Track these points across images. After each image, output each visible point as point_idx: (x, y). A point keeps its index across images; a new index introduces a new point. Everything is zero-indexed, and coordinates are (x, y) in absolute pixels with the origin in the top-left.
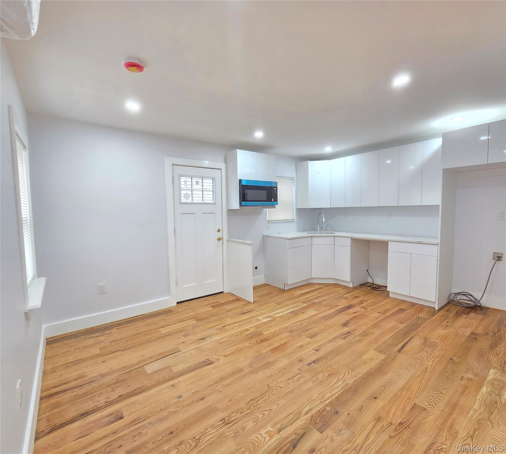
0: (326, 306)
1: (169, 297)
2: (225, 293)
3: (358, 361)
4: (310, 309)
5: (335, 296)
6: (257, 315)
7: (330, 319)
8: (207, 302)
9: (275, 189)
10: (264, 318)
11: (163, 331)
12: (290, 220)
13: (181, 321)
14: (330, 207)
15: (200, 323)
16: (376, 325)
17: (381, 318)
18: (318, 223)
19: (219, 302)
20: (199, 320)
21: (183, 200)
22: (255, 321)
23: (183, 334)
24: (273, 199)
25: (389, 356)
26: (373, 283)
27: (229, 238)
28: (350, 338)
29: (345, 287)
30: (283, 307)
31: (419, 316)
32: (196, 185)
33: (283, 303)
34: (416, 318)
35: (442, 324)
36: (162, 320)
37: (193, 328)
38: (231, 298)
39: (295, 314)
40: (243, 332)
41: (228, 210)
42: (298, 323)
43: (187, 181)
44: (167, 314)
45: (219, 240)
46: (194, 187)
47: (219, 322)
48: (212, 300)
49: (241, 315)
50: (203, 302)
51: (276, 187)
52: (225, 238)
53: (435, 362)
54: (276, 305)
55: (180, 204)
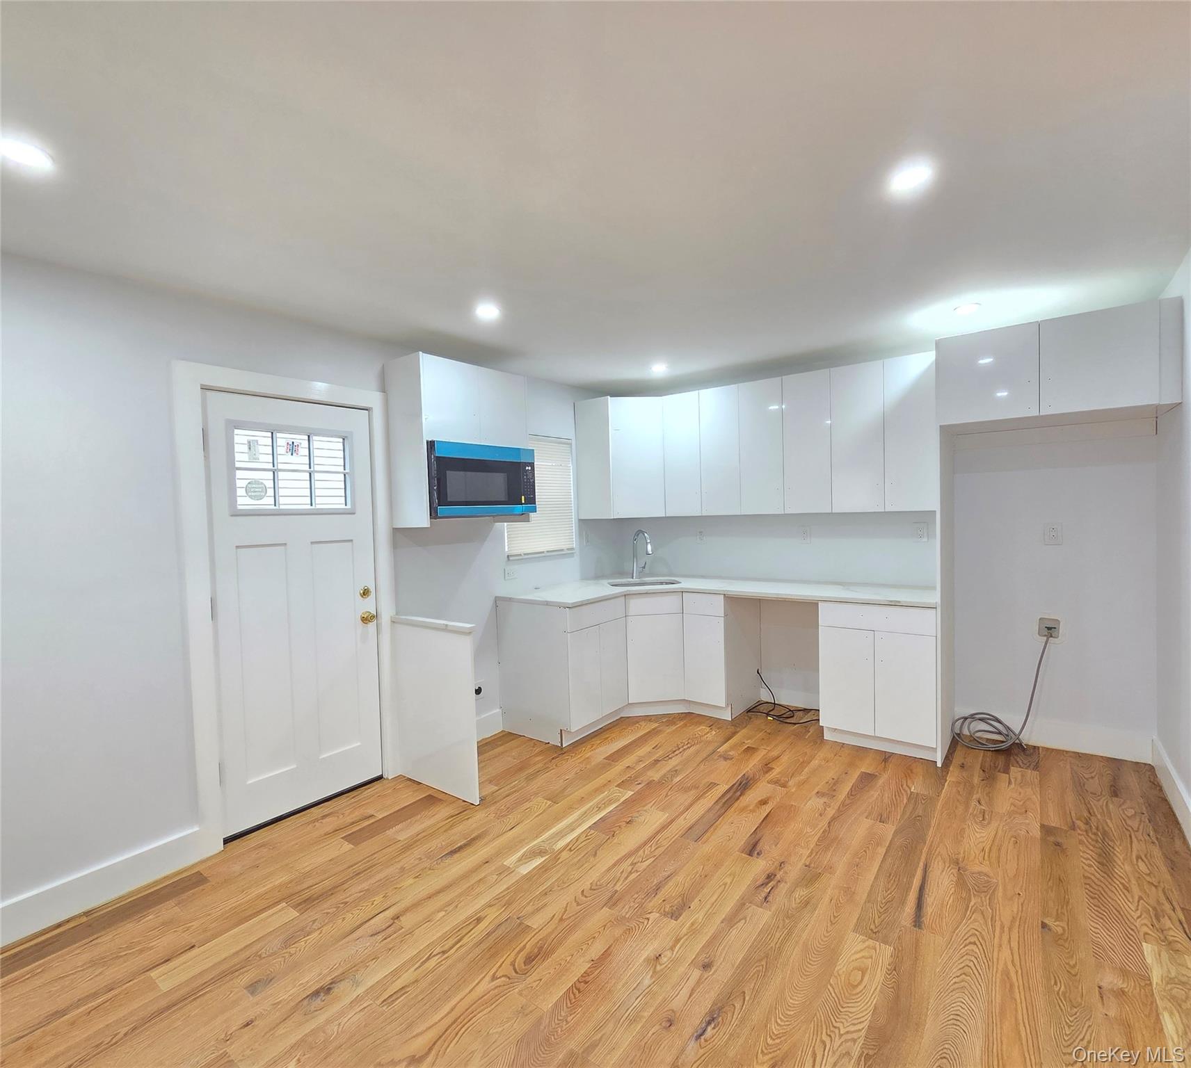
0: (686, 790)
1: (196, 829)
2: (387, 779)
3: (831, 985)
4: (644, 806)
5: (698, 752)
6: (499, 854)
7: (708, 834)
8: (330, 824)
9: (527, 468)
10: (520, 860)
11: (168, 980)
12: (562, 550)
13: (241, 917)
14: (664, 516)
15: (313, 914)
16: (827, 840)
17: (831, 812)
18: (635, 556)
19: (372, 816)
20: (307, 903)
21: (244, 502)
22: (496, 877)
23: (246, 979)
24: (523, 497)
25: (900, 948)
26: (774, 704)
27: (397, 614)
28: (780, 897)
29: (714, 723)
30: (570, 809)
31: (911, 793)
32: (290, 453)
33: (566, 793)
34: (909, 799)
35: (971, 810)
36: (163, 924)
37: (287, 943)
38: (408, 797)
39: (608, 828)
40: (465, 931)
41: (393, 529)
42: (626, 866)
43: (257, 441)
44: (184, 896)
45: (366, 620)
46: (280, 459)
47: (378, 899)
48: (347, 811)
49: (448, 861)
50: (316, 823)
51: (530, 463)
52: (387, 613)
53: (1014, 944)
54: (550, 806)
55: (232, 516)
